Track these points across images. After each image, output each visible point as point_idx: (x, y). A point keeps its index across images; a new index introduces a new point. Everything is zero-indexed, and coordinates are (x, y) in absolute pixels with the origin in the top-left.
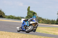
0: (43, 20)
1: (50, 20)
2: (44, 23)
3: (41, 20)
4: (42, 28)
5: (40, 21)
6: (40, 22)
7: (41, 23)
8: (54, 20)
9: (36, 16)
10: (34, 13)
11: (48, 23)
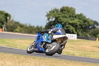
0: (22, 26)
1: (34, 26)
2: (24, 32)
3: (19, 27)
4: (20, 41)
5: (17, 28)
6: (17, 30)
7: (18, 32)
8: (41, 27)
9: (10, 19)
10: (7, 15)
11: (30, 32)
